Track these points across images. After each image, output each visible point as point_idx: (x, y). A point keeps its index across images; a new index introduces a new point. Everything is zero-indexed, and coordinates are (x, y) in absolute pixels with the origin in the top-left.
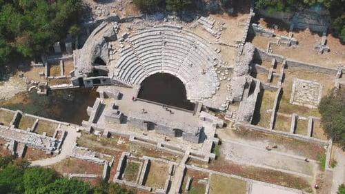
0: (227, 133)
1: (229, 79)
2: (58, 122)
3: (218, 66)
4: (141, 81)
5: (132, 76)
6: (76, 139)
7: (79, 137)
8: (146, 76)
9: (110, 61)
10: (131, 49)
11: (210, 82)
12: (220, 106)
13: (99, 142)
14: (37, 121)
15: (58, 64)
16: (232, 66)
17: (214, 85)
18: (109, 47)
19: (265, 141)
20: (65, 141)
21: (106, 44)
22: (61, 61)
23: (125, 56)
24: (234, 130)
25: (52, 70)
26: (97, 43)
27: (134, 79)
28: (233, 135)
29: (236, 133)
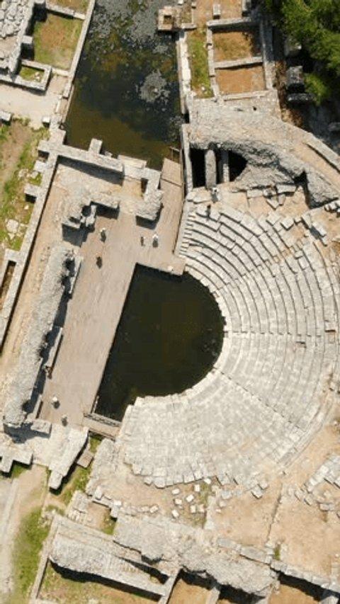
0: (34, 494)
1: (175, 513)
2: (74, 68)
3: (215, 488)
4: (197, 276)
5: (206, 252)
6: (24, 118)
7: (31, 125)
8: (212, 289)
9: (244, 191)
10: (282, 248)
11: (171, 461)
12: (99, 482)
13: (16, 173)
14: (77, 15)
15: (256, 51)
16: (210, 525)
17: (160, 472)
18: (282, 189)
19: (11, 584)
20: (18, 90)
21: (286, 178)
22: (257, 59)
23: (258, 231)
24: (39, 513)
25: (237, 37)
26: (283, 153)
27: (201, 258)
28: (29, 508)
29: (33, 514)
